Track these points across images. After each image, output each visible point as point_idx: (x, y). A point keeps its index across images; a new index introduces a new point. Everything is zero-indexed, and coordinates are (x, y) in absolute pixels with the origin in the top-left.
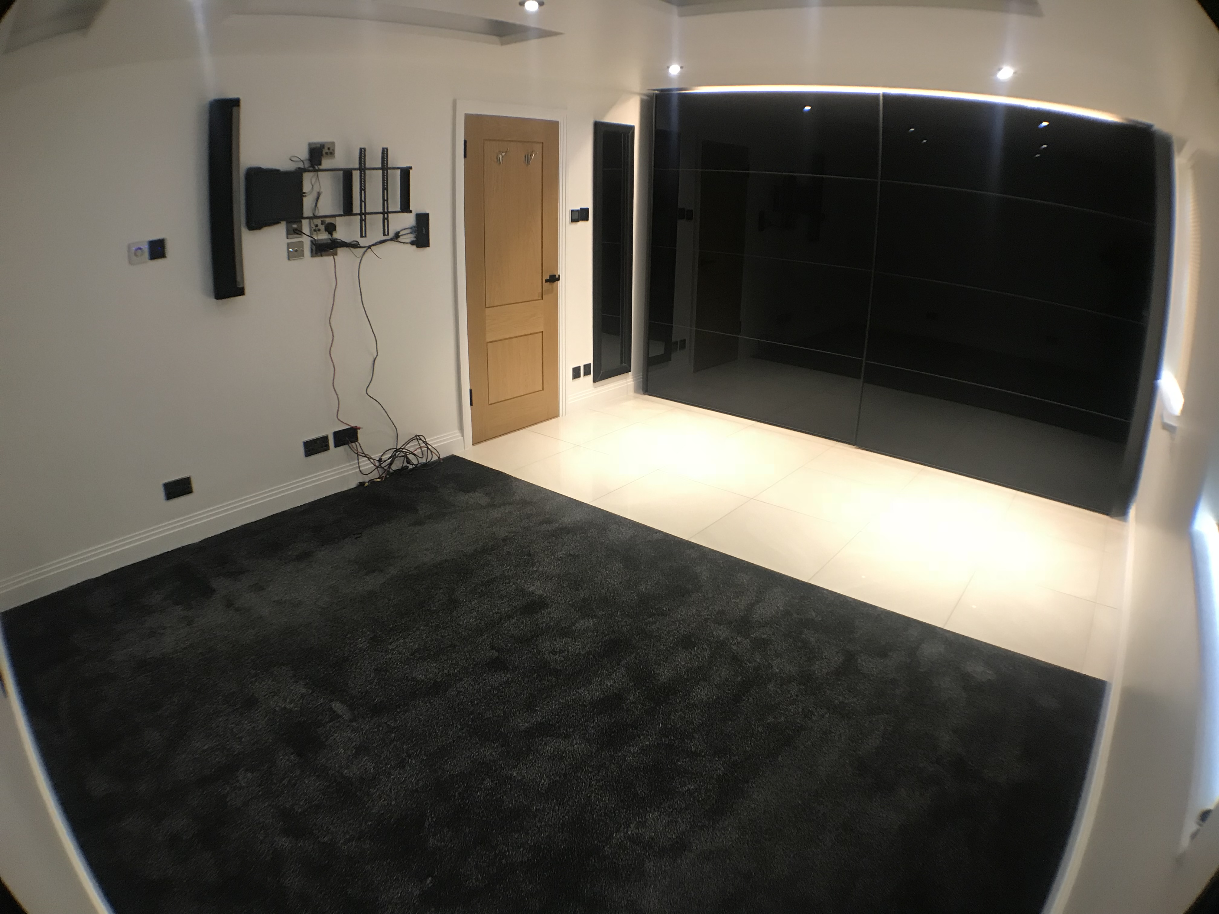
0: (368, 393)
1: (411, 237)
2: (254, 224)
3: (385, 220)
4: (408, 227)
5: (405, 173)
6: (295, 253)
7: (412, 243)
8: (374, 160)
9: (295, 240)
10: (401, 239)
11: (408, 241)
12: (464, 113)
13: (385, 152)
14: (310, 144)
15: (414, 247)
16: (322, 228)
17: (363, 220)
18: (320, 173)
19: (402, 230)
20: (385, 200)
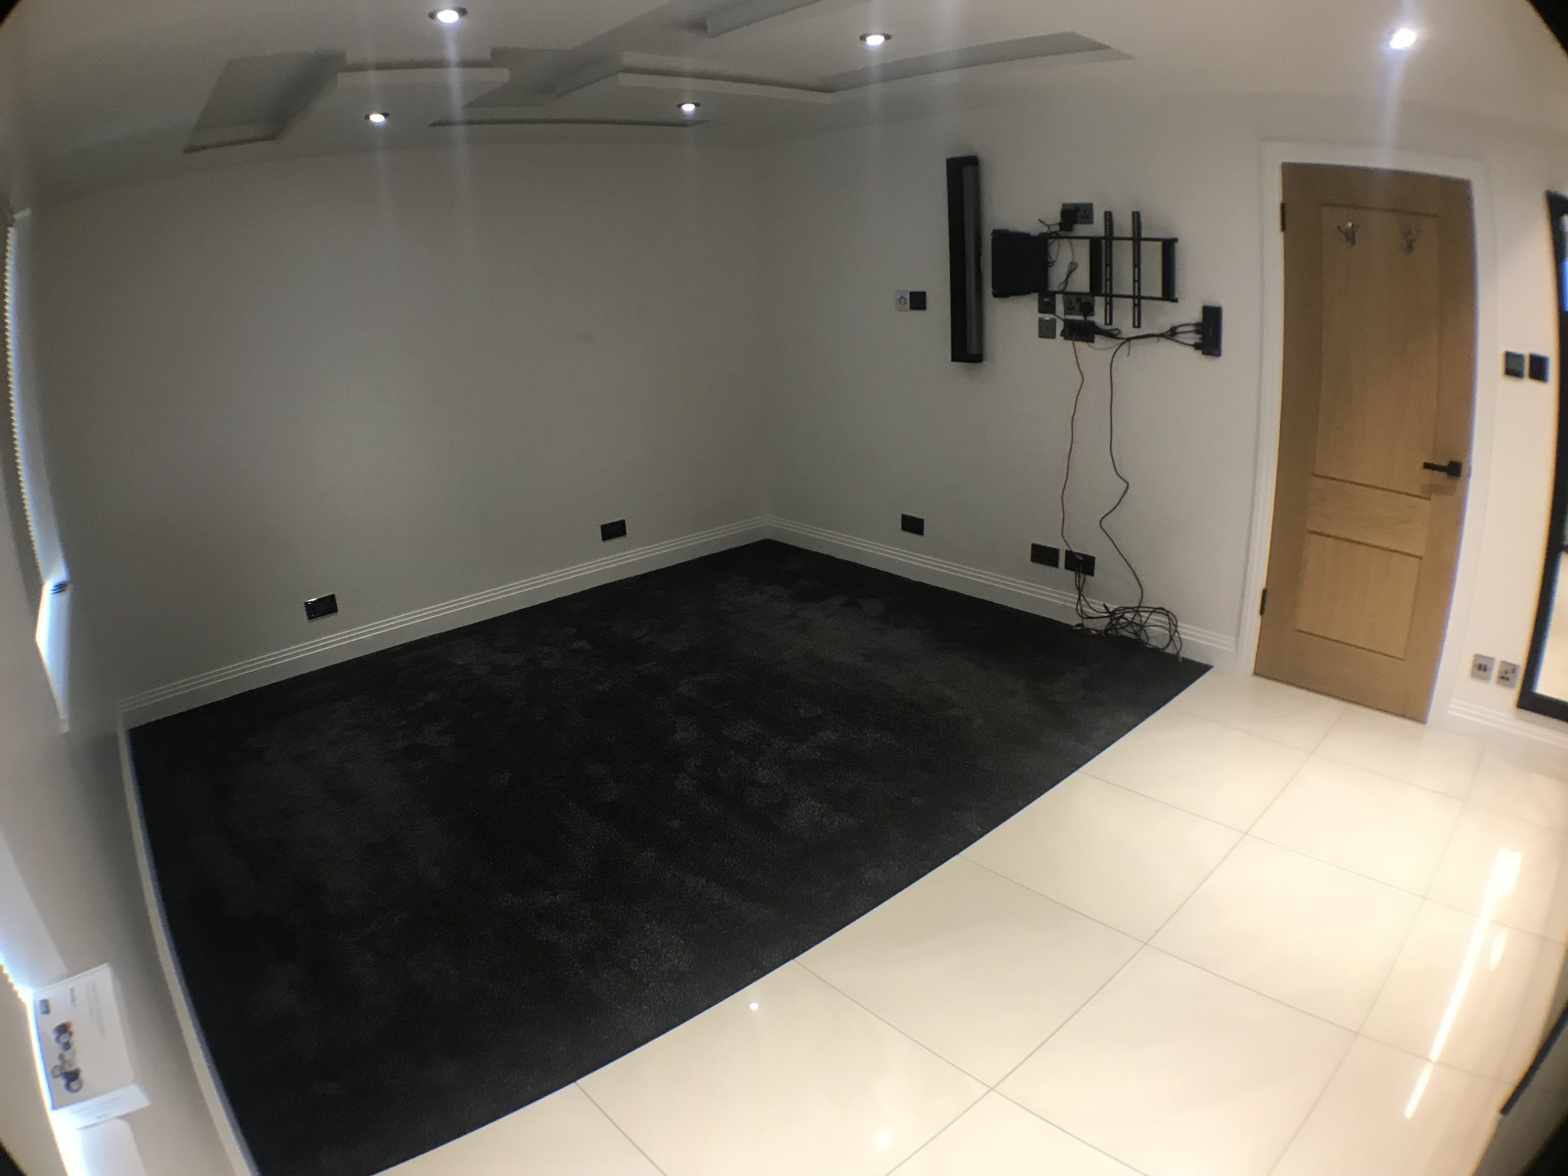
0: (1102, 524)
1: (1193, 338)
2: (1001, 292)
3: (1137, 307)
4: (1189, 321)
5: (1169, 246)
6: (1046, 331)
7: (1197, 346)
8: (1124, 226)
9: (1047, 317)
10: (1180, 338)
11: (1192, 342)
12: (1280, 161)
13: (1136, 217)
14: (1064, 205)
15: (1199, 352)
16: (1077, 306)
17: (1109, 304)
18: (1075, 241)
19: (1180, 326)
20: (1137, 281)
